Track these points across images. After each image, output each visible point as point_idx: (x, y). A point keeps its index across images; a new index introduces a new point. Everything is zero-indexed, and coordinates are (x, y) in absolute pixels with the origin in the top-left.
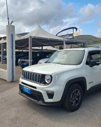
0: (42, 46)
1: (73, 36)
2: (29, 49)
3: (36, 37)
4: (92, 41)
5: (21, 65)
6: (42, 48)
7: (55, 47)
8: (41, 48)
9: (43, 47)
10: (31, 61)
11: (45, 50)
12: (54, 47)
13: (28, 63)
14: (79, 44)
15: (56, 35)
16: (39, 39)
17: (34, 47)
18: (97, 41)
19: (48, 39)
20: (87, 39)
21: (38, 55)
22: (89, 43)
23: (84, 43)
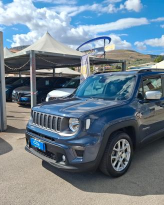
0: (54, 67)
1: (105, 52)
2: (31, 73)
3: (43, 53)
4: (133, 60)
5: (17, 100)
6: (54, 71)
7: (76, 69)
8: (51, 71)
9: (56, 69)
10: (35, 93)
11: (59, 74)
12: (74, 69)
13: (30, 97)
14: (113, 64)
15: (78, 50)
16: (48, 56)
17: (40, 69)
18: (141, 60)
19: (64, 56)
20: (126, 57)
21: (47, 83)
22: (129, 63)
23: (123, 63)
